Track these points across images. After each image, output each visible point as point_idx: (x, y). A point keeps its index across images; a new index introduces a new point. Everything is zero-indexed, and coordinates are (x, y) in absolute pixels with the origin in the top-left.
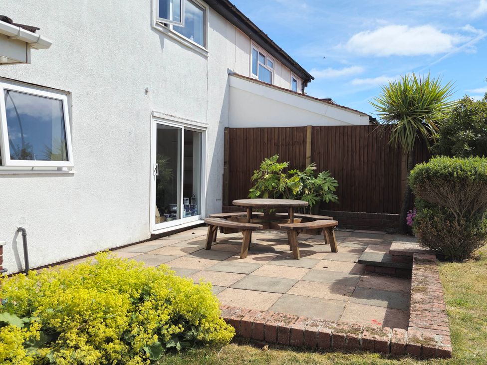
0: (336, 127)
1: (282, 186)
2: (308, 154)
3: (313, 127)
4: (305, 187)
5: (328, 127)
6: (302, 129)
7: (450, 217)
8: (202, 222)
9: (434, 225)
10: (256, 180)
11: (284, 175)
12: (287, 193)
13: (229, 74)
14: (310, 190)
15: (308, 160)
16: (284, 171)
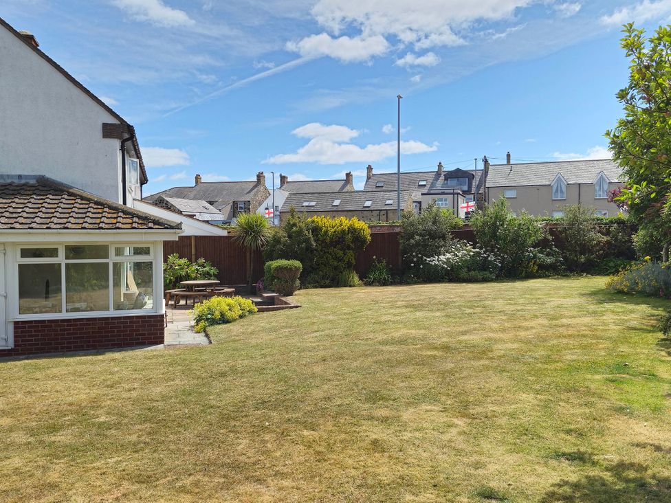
0: (210, 236)
1: (184, 274)
2: (193, 252)
3: (195, 236)
4: (197, 273)
5: (205, 237)
6: (189, 238)
7: (287, 282)
9: (282, 285)
11: (186, 267)
15: (193, 257)
16: (185, 264)
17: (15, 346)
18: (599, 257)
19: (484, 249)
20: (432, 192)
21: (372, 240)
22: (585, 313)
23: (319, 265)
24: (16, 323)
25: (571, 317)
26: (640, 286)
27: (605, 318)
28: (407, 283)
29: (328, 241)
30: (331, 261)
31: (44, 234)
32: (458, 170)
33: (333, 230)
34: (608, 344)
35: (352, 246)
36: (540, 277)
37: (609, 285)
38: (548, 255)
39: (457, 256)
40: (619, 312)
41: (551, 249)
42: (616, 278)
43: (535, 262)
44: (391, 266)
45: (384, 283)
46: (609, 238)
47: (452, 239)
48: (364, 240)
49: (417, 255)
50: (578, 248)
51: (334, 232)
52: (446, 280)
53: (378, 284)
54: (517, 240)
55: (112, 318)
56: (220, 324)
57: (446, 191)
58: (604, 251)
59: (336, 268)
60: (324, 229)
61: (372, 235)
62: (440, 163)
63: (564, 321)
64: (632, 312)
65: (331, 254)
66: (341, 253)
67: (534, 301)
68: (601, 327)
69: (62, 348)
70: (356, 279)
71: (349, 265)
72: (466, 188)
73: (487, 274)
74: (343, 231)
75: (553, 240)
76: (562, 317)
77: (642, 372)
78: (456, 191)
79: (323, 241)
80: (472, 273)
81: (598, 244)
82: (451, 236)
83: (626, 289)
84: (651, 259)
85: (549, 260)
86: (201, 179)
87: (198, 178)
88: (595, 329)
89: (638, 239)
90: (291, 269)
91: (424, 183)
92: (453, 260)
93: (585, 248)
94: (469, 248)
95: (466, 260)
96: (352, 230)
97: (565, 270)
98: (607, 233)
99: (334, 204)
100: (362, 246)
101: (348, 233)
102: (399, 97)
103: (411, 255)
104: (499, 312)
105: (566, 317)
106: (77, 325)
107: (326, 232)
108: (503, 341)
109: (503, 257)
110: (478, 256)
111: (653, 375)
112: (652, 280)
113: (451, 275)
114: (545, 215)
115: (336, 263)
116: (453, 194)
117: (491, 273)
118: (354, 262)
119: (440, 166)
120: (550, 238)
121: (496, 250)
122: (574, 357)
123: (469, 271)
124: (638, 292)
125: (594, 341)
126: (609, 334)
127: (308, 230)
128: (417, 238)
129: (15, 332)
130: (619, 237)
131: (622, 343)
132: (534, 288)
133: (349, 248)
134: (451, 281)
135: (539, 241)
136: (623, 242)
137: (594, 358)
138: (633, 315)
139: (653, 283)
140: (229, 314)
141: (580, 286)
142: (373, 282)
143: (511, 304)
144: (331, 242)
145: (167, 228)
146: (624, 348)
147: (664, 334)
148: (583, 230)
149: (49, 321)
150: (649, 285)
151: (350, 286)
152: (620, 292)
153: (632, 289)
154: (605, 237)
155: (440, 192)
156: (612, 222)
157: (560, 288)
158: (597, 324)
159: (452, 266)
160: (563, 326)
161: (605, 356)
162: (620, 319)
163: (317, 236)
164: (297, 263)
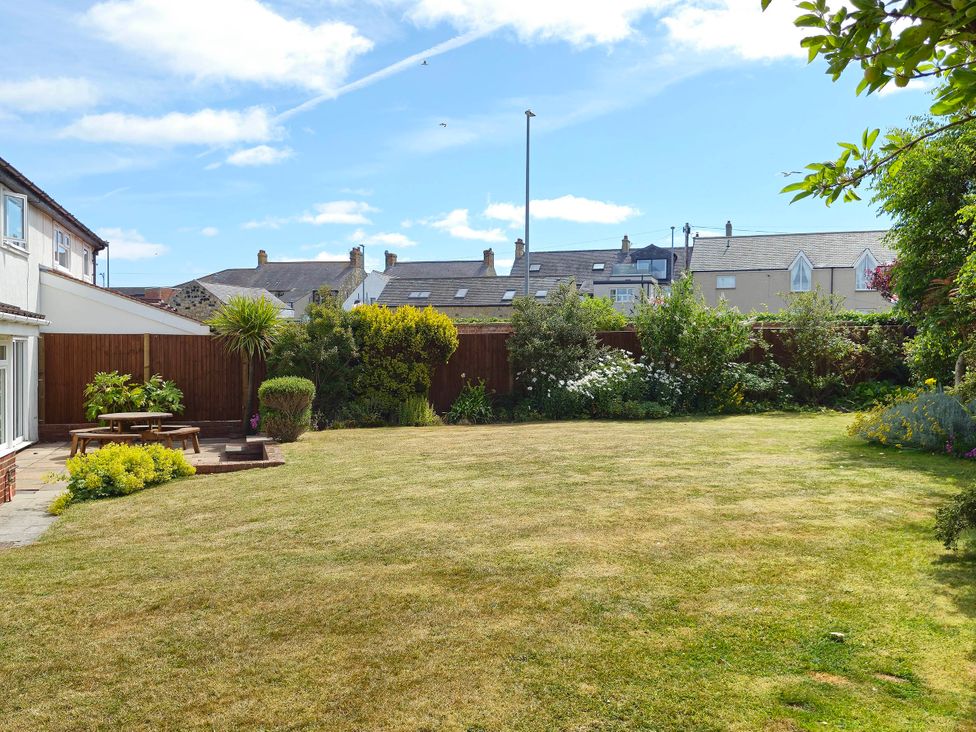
0: (177, 336)
1: (122, 400)
2: (146, 363)
3: (151, 336)
4: (149, 399)
5: (168, 336)
6: (139, 338)
7: (285, 417)
8: (29, 443)
9: (275, 422)
10: (91, 394)
11: (126, 388)
12: (130, 406)
13: (41, 270)
14: (154, 401)
15: (146, 372)
16: (126, 383)
18: (848, 380)
19: (652, 364)
20: (612, 279)
21: (459, 345)
22: (796, 486)
23: (365, 387)
25: (767, 496)
26: (909, 433)
27: (831, 498)
28: (521, 421)
29: (381, 346)
30: (385, 381)
32: (652, 248)
33: (389, 328)
34: (819, 568)
35: (424, 354)
36: (747, 412)
37: (856, 430)
38: (762, 375)
39: (605, 375)
40: (863, 486)
41: (768, 366)
42: (867, 416)
43: (740, 385)
44: (494, 391)
45: (480, 420)
46: (867, 349)
47: (599, 346)
48: (445, 347)
49: (539, 373)
50: (813, 365)
51: (392, 331)
52: (585, 416)
53: (467, 422)
54: (710, 349)
56: (102, 497)
57: (632, 279)
58: (857, 369)
59: (395, 393)
60: (375, 325)
61: (459, 337)
62: (626, 237)
63: (749, 505)
64: (888, 485)
65: (386, 368)
66: (404, 367)
67: (710, 459)
68: (817, 522)
70: (429, 413)
71: (419, 389)
72: (663, 275)
73: (655, 407)
74: (407, 330)
75: (770, 350)
76: (749, 494)
77: (883, 663)
78: (645, 279)
79: (372, 347)
80: (630, 404)
81: (847, 357)
82: (596, 342)
83: (884, 439)
84: (937, 384)
85: (764, 384)
86: (266, 256)
87: (262, 255)
88: (806, 529)
89: (914, 350)
90: (291, 394)
91: (601, 266)
92: (598, 382)
93: (825, 365)
94: (629, 361)
95: (620, 383)
96: (424, 328)
97: (790, 401)
98: (864, 339)
99: (458, 295)
100: (444, 357)
101: (417, 332)
102: (529, 114)
103: (529, 371)
104: (632, 482)
105: (755, 496)
107: (378, 331)
108: (595, 556)
109: (684, 378)
110: (641, 376)
111: (909, 677)
112: (931, 423)
113: (595, 408)
114: (764, 310)
115: (394, 385)
116: (642, 283)
117: (662, 404)
118: (428, 382)
119: (626, 240)
120: (766, 346)
121: (673, 366)
122: (731, 608)
123: (625, 400)
124: (906, 444)
125: (792, 560)
126: (829, 540)
127: (344, 326)
128: (537, 342)
130: (883, 347)
131: (852, 565)
132: (726, 432)
133: (418, 359)
134: (594, 417)
135: (748, 351)
136: (891, 355)
137: (775, 610)
138: (890, 494)
139: (935, 427)
140: (125, 480)
141: (808, 429)
142: (460, 417)
143: (663, 465)
144: (387, 348)
146: (854, 584)
147: (947, 544)
148: (823, 334)
150: (926, 432)
151: (417, 425)
152: (874, 443)
153: (896, 438)
154: (859, 346)
155: (624, 279)
156: (872, 322)
157: (769, 434)
158: (811, 513)
159: (596, 392)
160: (741, 516)
161: (803, 606)
162: (862, 502)
163: (362, 336)
164: (306, 384)
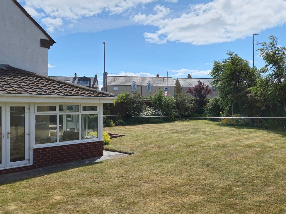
17: (34, 163)
21: (115, 105)
24: (35, 150)
31: (55, 98)
35: (109, 108)
38: (176, 112)
45: (122, 125)
49: (134, 112)
52: (145, 123)
55: (82, 144)
62: (76, 74)
69: (58, 162)
70: (113, 123)
72: (88, 85)
91: (69, 81)
102: (104, 43)
103: (131, 112)
106: (65, 149)
110: (156, 113)
129: (34, 155)
142: (118, 124)
145: (110, 97)
148: (186, 102)
149: (52, 147)
151: (111, 127)
